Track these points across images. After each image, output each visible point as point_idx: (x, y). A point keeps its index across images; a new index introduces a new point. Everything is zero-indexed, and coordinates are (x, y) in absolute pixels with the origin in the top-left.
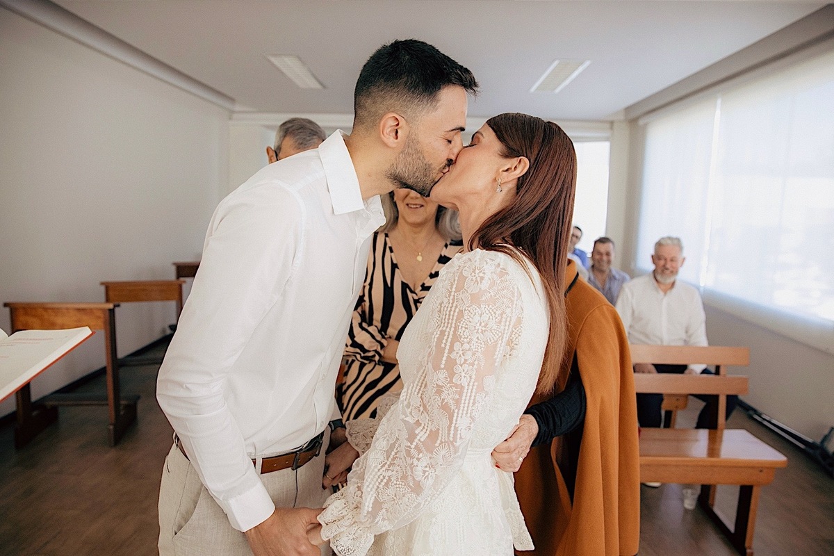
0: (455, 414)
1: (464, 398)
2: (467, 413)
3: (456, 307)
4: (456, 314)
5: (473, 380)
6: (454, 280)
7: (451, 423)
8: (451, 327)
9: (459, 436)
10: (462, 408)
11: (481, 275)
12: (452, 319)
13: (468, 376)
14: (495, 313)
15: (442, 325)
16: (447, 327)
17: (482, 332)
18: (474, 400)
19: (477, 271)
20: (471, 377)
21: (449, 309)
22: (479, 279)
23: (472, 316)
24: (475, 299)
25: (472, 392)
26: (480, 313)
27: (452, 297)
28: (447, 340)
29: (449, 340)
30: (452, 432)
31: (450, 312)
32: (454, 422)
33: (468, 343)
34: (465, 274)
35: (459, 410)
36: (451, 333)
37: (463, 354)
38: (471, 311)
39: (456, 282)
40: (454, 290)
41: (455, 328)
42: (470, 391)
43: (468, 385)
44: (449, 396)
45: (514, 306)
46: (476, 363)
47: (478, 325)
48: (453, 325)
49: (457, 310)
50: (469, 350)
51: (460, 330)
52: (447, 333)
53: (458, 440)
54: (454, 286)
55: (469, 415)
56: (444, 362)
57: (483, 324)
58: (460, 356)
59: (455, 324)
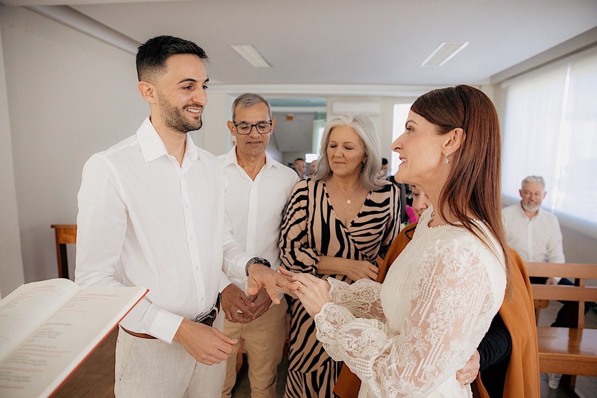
0: (422, 361)
1: (431, 352)
2: (432, 363)
3: (434, 287)
4: (434, 292)
5: (440, 342)
6: (434, 265)
7: (418, 365)
8: (429, 301)
9: (423, 375)
10: (428, 358)
11: (458, 265)
12: (431, 296)
13: (437, 338)
14: (466, 294)
16: (426, 300)
17: (454, 309)
18: (440, 356)
19: (455, 262)
20: (439, 340)
21: (428, 287)
22: (455, 268)
23: (447, 296)
24: (452, 283)
25: (438, 350)
26: (454, 294)
27: (431, 278)
28: (424, 310)
29: (426, 310)
30: (418, 371)
31: (429, 289)
32: (420, 365)
33: (442, 315)
34: (444, 262)
35: (426, 359)
36: (428, 306)
37: (436, 321)
38: (447, 292)
39: (436, 267)
40: (433, 272)
41: (432, 303)
42: (437, 349)
43: (436, 344)
44: (420, 347)
45: (481, 287)
46: (446, 330)
47: (452, 303)
48: (431, 301)
49: (435, 289)
50: (442, 320)
51: (436, 305)
52: (425, 305)
53: (422, 377)
54: (435, 270)
55: (434, 364)
56: (420, 323)
57: (456, 302)
58: (434, 322)
59: (433, 300)
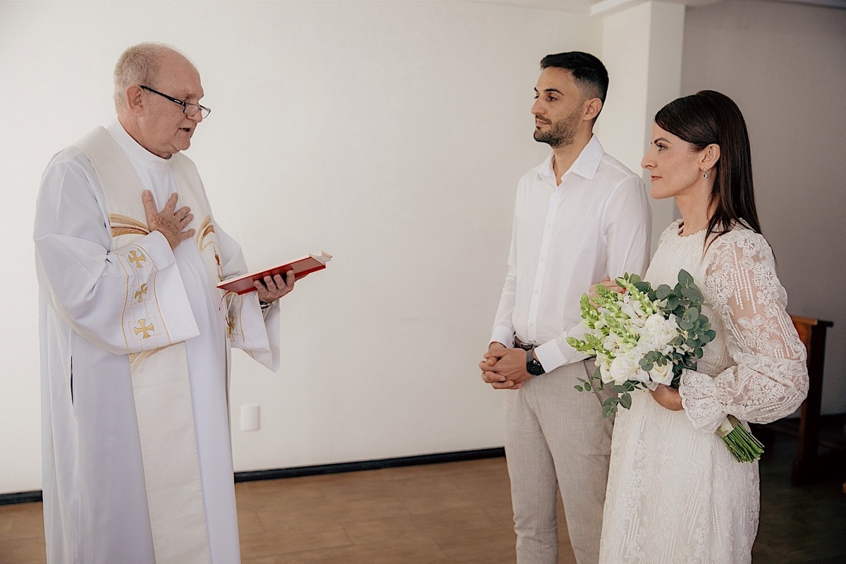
3: (744, 270)
4: (747, 274)
6: (733, 254)
7: (784, 344)
9: (793, 351)
13: (774, 310)
15: (738, 287)
17: (771, 278)
19: (748, 241)
22: (751, 245)
23: (759, 270)
24: (756, 258)
26: (762, 266)
27: (737, 266)
28: (749, 295)
30: (787, 350)
33: (765, 288)
34: (739, 246)
35: (783, 334)
36: (750, 288)
37: (765, 296)
38: (756, 268)
39: (735, 254)
40: (736, 260)
41: (751, 284)
44: (771, 328)
47: (766, 273)
48: (749, 282)
49: (746, 272)
50: (768, 293)
51: (755, 283)
52: (746, 290)
54: (736, 257)
55: (791, 334)
56: (755, 309)
58: (764, 299)
59: (750, 281)
